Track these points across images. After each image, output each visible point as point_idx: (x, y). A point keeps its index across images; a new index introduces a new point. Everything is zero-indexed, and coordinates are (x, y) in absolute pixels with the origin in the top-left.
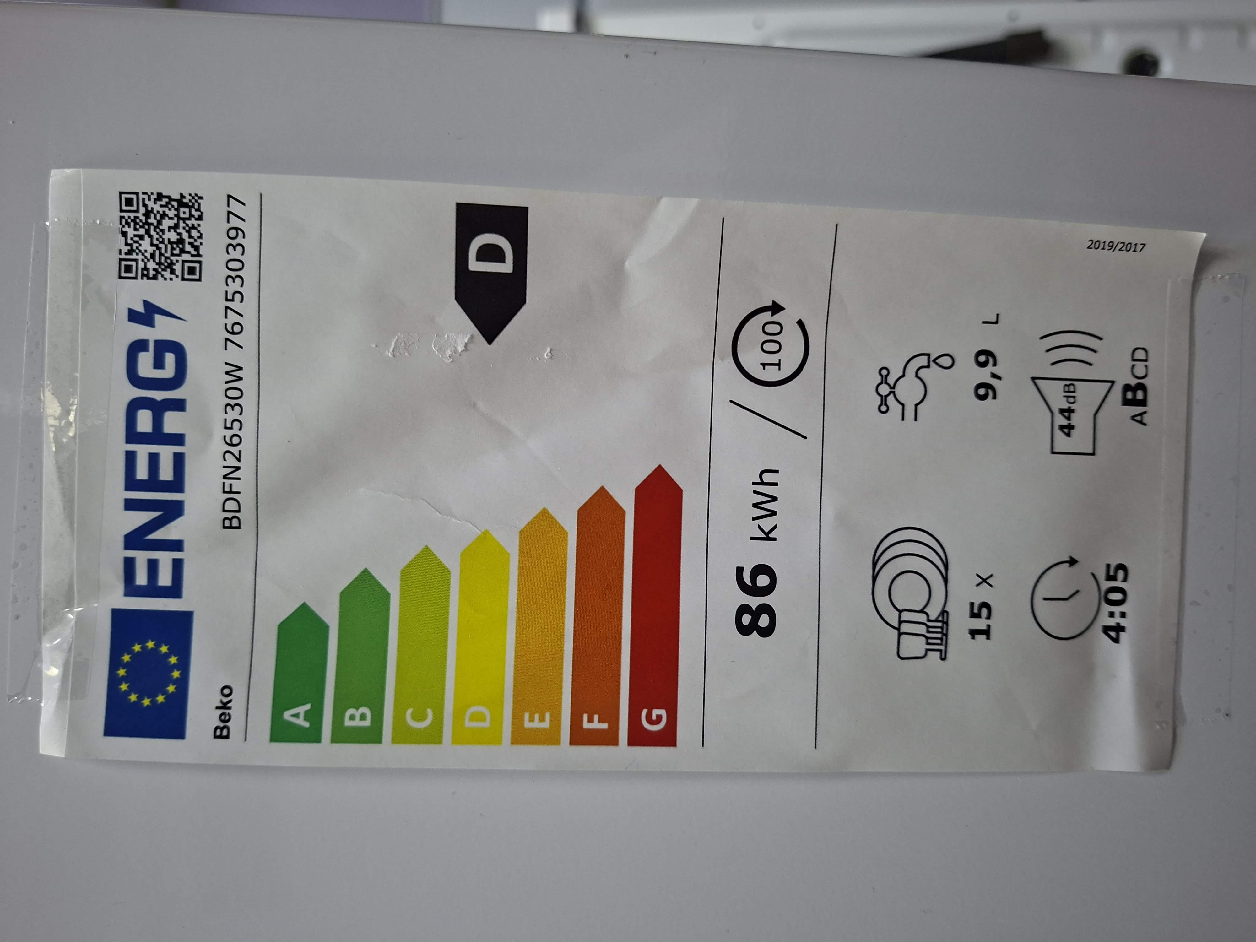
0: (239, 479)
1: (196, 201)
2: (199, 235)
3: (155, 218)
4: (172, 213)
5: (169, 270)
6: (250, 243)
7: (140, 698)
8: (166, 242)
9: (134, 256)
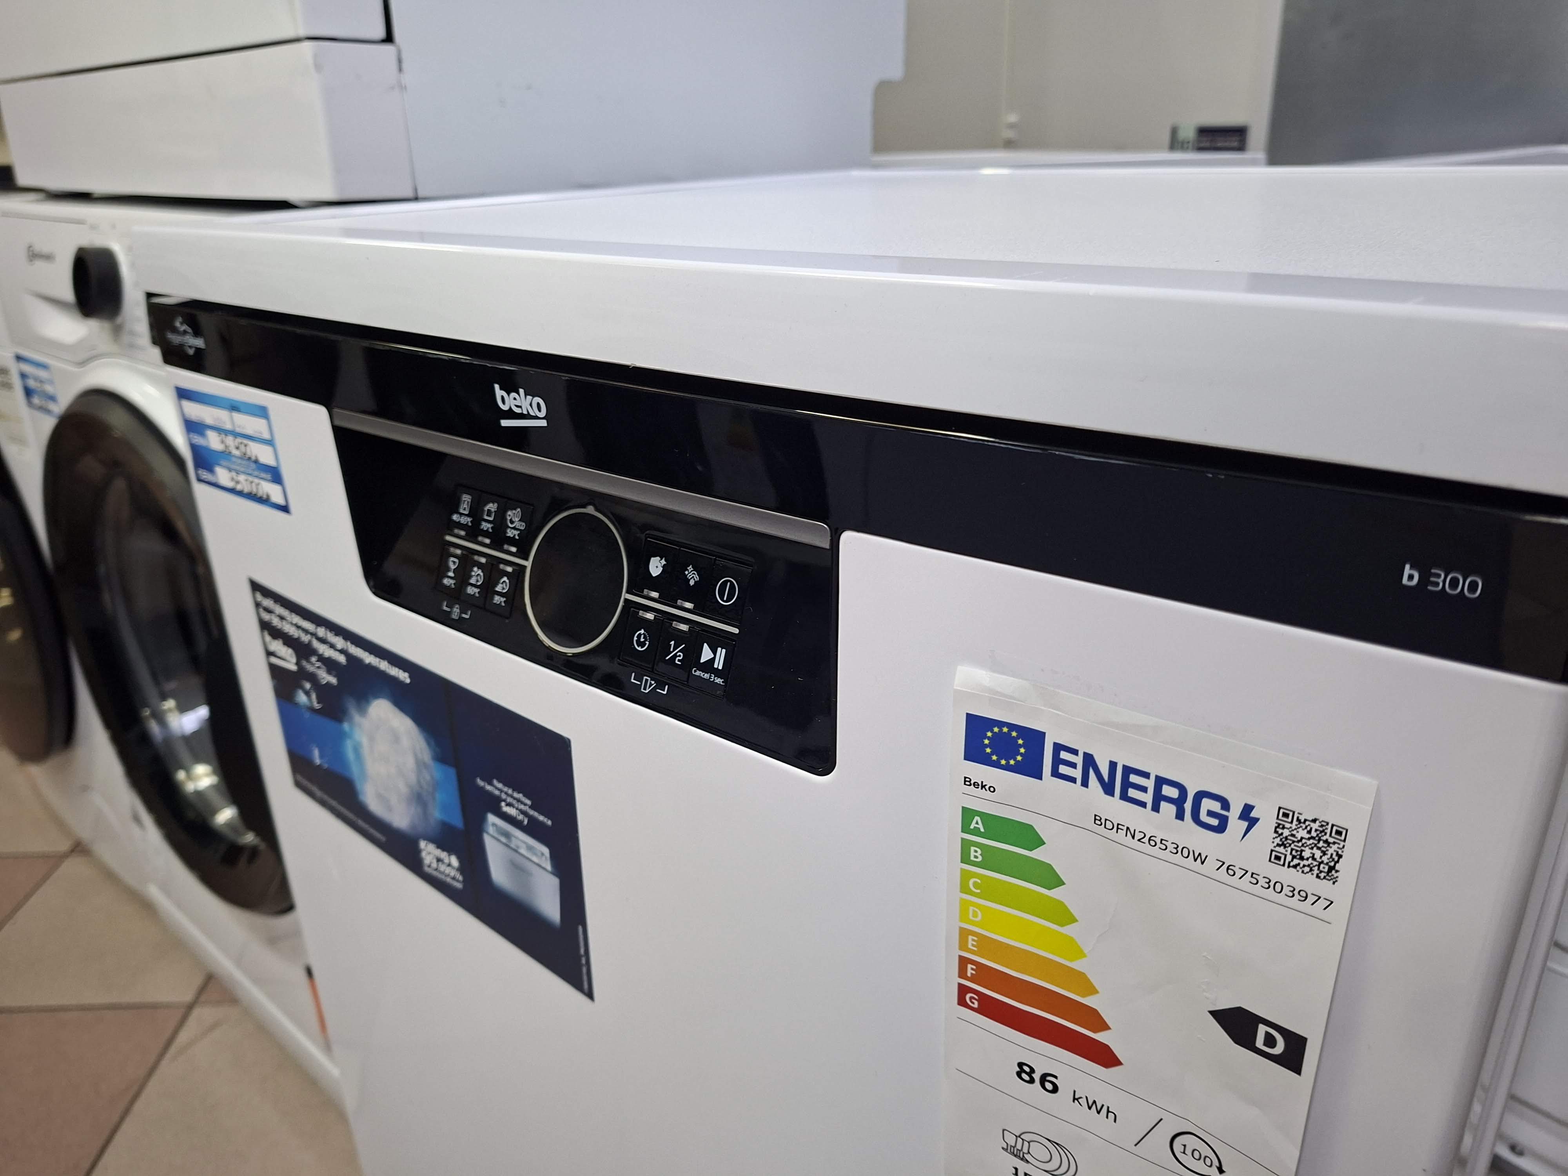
0: (1126, 836)
1: (1331, 879)
2: (1305, 872)
3: (1323, 847)
4: (1325, 859)
5: (1281, 843)
6: (1294, 902)
7: (989, 738)
8: (1303, 848)
9: (1295, 822)
